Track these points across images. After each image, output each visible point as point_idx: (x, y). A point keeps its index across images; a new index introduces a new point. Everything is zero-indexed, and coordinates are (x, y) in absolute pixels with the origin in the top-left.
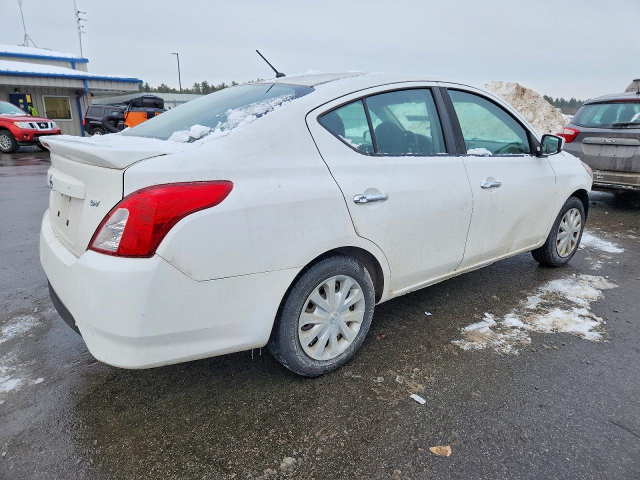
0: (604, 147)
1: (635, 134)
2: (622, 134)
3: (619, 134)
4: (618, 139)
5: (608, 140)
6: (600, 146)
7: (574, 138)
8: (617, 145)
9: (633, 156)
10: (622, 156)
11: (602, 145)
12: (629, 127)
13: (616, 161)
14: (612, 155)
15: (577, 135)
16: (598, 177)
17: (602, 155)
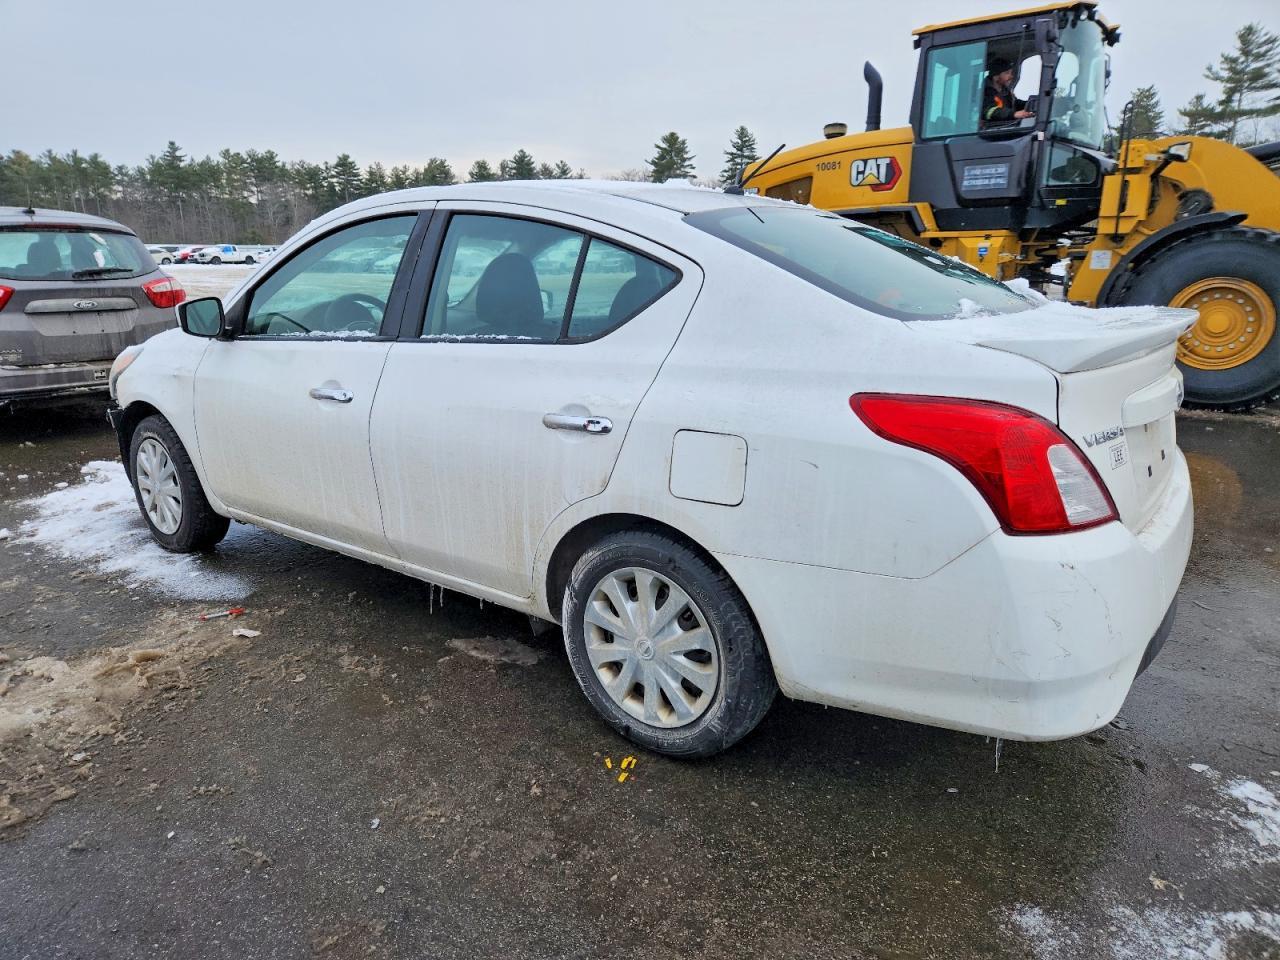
0: (76, 317)
1: (124, 289)
2: (104, 289)
3: (99, 289)
4: (102, 300)
5: (85, 303)
6: (67, 316)
7: (5, 303)
8: (99, 312)
9: (134, 328)
10: (117, 331)
11: (69, 313)
12: (104, 277)
13: (109, 342)
14: (97, 330)
15: (10, 297)
16: (96, 375)
17: (80, 332)
